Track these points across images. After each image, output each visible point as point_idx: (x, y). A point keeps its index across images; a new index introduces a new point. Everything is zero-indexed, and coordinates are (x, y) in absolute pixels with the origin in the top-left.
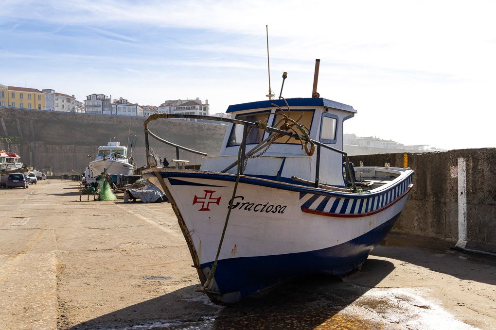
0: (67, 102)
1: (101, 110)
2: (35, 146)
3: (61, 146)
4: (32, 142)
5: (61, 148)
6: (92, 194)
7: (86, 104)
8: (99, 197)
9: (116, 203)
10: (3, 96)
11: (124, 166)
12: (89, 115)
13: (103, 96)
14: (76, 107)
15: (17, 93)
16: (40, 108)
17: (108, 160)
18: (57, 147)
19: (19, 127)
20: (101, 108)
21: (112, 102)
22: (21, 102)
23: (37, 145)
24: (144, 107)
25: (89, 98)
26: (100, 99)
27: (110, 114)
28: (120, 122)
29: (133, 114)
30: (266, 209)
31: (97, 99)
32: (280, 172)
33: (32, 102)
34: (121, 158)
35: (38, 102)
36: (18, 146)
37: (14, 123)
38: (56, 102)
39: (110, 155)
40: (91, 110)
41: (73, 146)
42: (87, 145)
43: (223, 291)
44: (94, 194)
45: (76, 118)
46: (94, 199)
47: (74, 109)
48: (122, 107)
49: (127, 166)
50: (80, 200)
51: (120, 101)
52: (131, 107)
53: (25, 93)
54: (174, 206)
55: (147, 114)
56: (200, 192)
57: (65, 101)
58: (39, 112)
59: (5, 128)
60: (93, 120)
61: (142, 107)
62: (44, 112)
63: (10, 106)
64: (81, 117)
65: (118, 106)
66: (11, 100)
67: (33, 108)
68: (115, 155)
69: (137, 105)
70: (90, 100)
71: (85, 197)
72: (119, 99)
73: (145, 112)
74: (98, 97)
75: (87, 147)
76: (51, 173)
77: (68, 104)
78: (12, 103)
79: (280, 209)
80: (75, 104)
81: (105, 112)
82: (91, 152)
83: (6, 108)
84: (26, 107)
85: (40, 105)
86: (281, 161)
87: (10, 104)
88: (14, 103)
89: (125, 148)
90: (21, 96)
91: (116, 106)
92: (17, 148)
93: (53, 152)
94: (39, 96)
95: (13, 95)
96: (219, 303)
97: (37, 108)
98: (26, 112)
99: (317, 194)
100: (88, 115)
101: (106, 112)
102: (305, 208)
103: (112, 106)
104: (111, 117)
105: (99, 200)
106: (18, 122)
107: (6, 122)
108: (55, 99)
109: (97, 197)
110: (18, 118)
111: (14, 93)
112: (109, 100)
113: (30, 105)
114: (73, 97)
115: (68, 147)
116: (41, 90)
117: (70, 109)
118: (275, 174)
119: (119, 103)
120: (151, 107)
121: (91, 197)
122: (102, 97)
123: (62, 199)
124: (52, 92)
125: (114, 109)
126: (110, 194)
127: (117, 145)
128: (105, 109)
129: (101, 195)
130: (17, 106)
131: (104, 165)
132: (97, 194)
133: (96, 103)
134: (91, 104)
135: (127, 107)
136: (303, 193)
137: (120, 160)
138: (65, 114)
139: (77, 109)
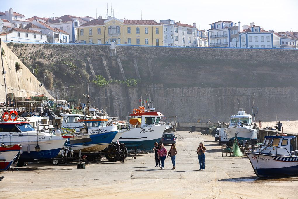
0: (188, 33)
1: (228, 41)
2: (154, 90)
3: (183, 89)
4: (151, 84)
5: (183, 91)
6: (229, 152)
7: (210, 35)
8: (233, 154)
9: (243, 158)
10: (119, 32)
11: (249, 131)
12: (214, 50)
13: (230, 23)
14: (198, 38)
15: (133, 27)
16: (158, 44)
17: (238, 127)
18: (178, 90)
19: (136, 68)
20: (228, 38)
21: (241, 30)
22: (138, 38)
23: (156, 88)
24: (282, 35)
25: (213, 27)
26: (226, 27)
27: (238, 46)
28: (251, 57)
29: (267, 44)
30: (266, 159)
31: (223, 28)
32: (270, 153)
33: (149, 36)
34: (247, 125)
35: (156, 37)
36: (136, 91)
37: (131, 63)
38: (176, 34)
39: (239, 123)
40: (216, 41)
41: (196, 88)
42: (212, 87)
43: (259, 175)
44: (230, 153)
45: (199, 54)
46: (230, 155)
47: (195, 41)
48: (254, 36)
49: (251, 131)
50: (222, 156)
51: (251, 29)
52: (265, 36)
53: (142, 27)
54: (249, 159)
55: (285, 43)
56: (253, 156)
57: (186, 32)
58: (157, 49)
59: (122, 70)
60: (218, 55)
61: (279, 34)
62: (163, 49)
63: (126, 43)
64: (204, 53)
65: (249, 35)
66: (127, 36)
67: (150, 44)
68: (243, 124)
69: (272, 32)
70: (215, 29)
71: (225, 154)
72: (250, 25)
73: (282, 40)
74: (224, 24)
75: (213, 89)
76: (176, 124)
77: (189, 35)
78: (128, 39)
79: (269, 160)
80: (197, 34)
81: (233, 44)
82: (217, 94)
83: (122, 47)
84: (142, 43)
85: (158, 40)
86: (270, 150)
87: (126, 40)
88: (130, 39)
89: (250, 116)
90: (138, 30)
91: (247, 36)
92: (135, 93)
93: (173, 96)
94: (157, 29)
95: (129, 29)
96: (258, 177)
97: (155, 44)
98: (144, 50)
99: (277, 157)
100: (212, 49)
101: (235, 44)
102: (274, 159)
103: (242, 36)
104: (240, 51)
105: (233, 156)
106: (136, 62)
107: (123, 63)
108: (174, 32)
109: (232, 154)
110: (136, 57)
111: (130, 28)
112: (237, 28)
113: (147, 41)
114: (194, 26)
115: (191, 89)
116: (158, 22)
117: (192, 42)
118: (269, 153)
119: (250, 31)
120: (290, 33)
121: (229, 154)
122: (228, 25)
123: (210, 155)
124: (171, 23)
125: (244, 39)
126: (239, 152)
127: (244, 115)
128: (233, 40)
129: (234, 153)
130: (134, 43)
131: (235, 130)
132: (232, 152)
133: (222, 33)
134: (216, 33)
135: (259, 36)
136: (273, 157)
137: (246, 127)
138: (186, 49)
139: (200, 41)
